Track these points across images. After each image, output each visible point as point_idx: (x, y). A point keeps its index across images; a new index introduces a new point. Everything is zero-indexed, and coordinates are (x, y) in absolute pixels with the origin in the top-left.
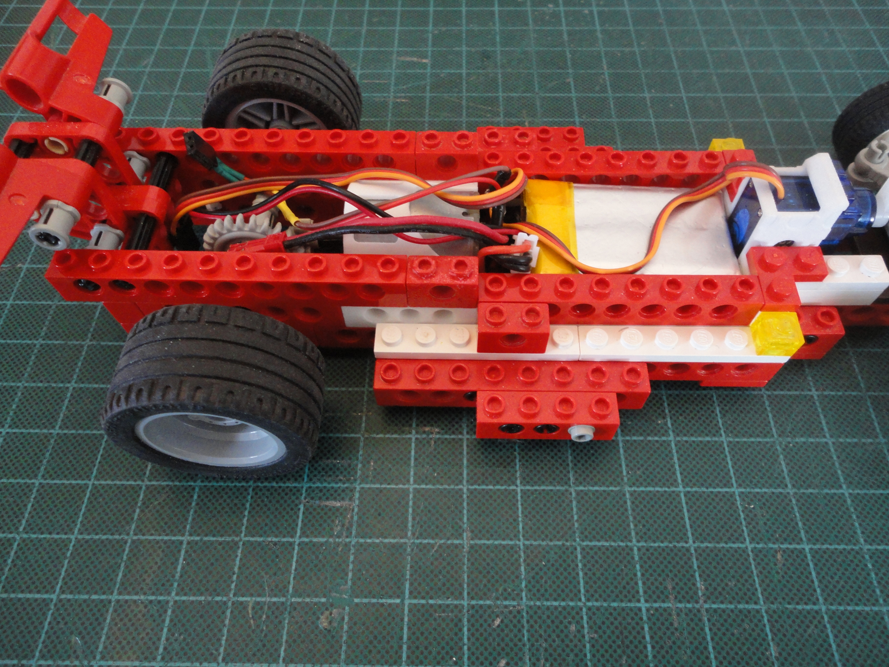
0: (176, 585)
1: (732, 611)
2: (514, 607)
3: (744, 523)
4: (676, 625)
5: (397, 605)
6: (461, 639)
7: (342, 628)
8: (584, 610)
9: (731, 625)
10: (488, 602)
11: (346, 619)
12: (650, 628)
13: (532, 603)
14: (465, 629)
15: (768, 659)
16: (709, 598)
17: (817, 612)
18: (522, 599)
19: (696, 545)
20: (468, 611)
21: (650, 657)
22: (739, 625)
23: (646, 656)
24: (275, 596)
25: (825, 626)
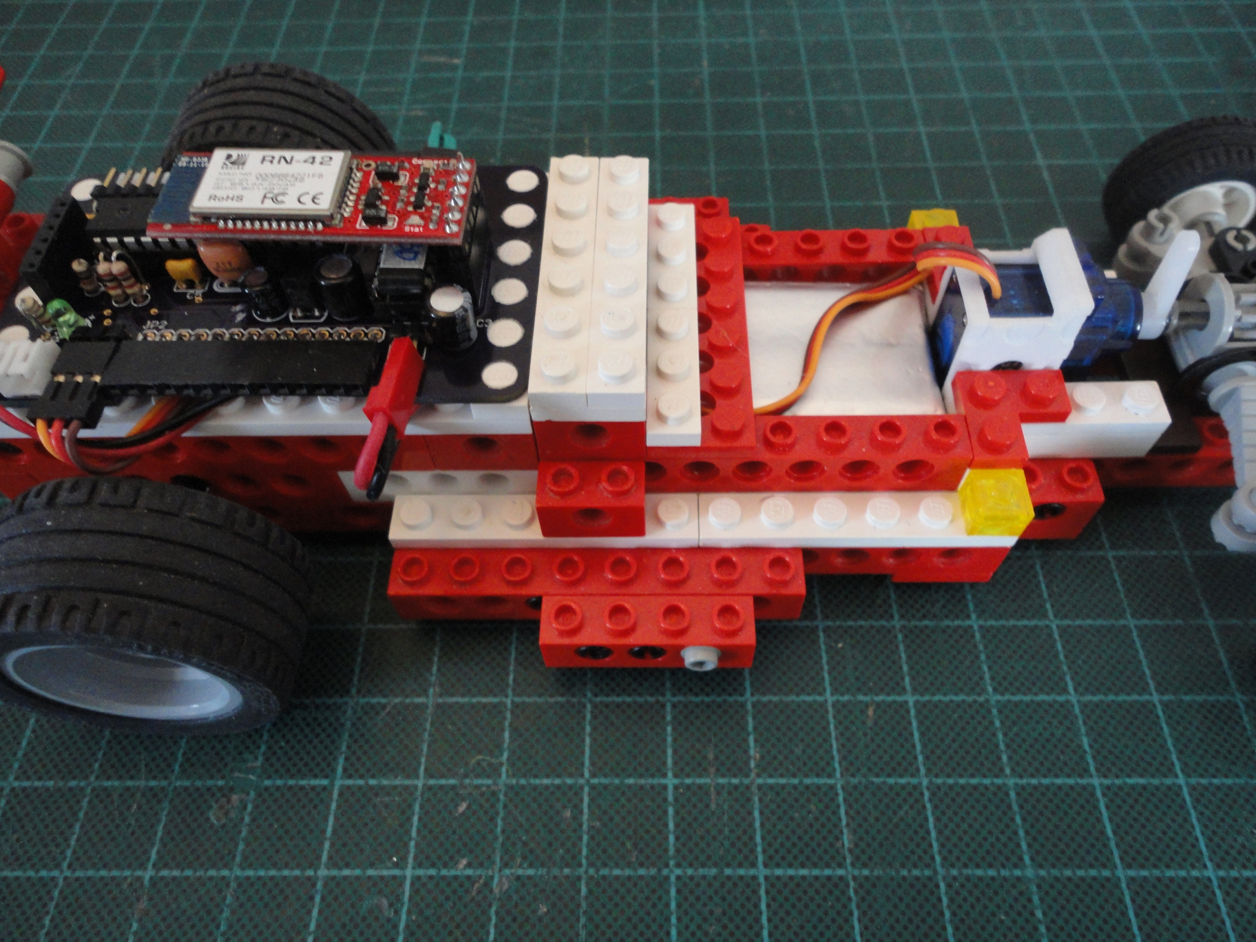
0: (16, 765)
1: (795, 787)
2: (488, 787)
3: (826, 667)
4: (713, 806)
5: (324, 788)
6: (408, 832)
7: (242, 819)
8: (586, 789)
9: (791, 807)
10: (452, 782)
11: (250, 807)
12: (677, 813)
13: (514, 781)
14: (415, 819)
15: (838, 852)
16: (764, 770)
17: (915, 787)
18: (500, 776)
19: (754, 699)
20: (422, 794)
21: (672, 851)
22: (803, 806)
23: (666, 851)
24: (154, 778)
25: (924, 807)
